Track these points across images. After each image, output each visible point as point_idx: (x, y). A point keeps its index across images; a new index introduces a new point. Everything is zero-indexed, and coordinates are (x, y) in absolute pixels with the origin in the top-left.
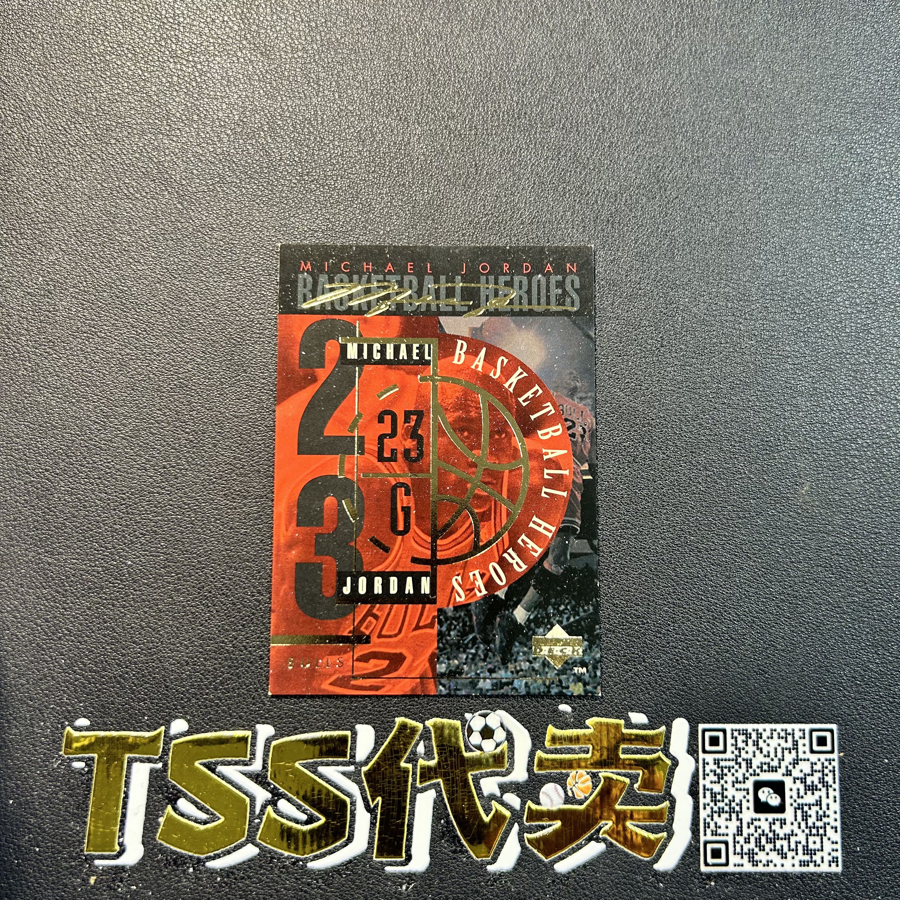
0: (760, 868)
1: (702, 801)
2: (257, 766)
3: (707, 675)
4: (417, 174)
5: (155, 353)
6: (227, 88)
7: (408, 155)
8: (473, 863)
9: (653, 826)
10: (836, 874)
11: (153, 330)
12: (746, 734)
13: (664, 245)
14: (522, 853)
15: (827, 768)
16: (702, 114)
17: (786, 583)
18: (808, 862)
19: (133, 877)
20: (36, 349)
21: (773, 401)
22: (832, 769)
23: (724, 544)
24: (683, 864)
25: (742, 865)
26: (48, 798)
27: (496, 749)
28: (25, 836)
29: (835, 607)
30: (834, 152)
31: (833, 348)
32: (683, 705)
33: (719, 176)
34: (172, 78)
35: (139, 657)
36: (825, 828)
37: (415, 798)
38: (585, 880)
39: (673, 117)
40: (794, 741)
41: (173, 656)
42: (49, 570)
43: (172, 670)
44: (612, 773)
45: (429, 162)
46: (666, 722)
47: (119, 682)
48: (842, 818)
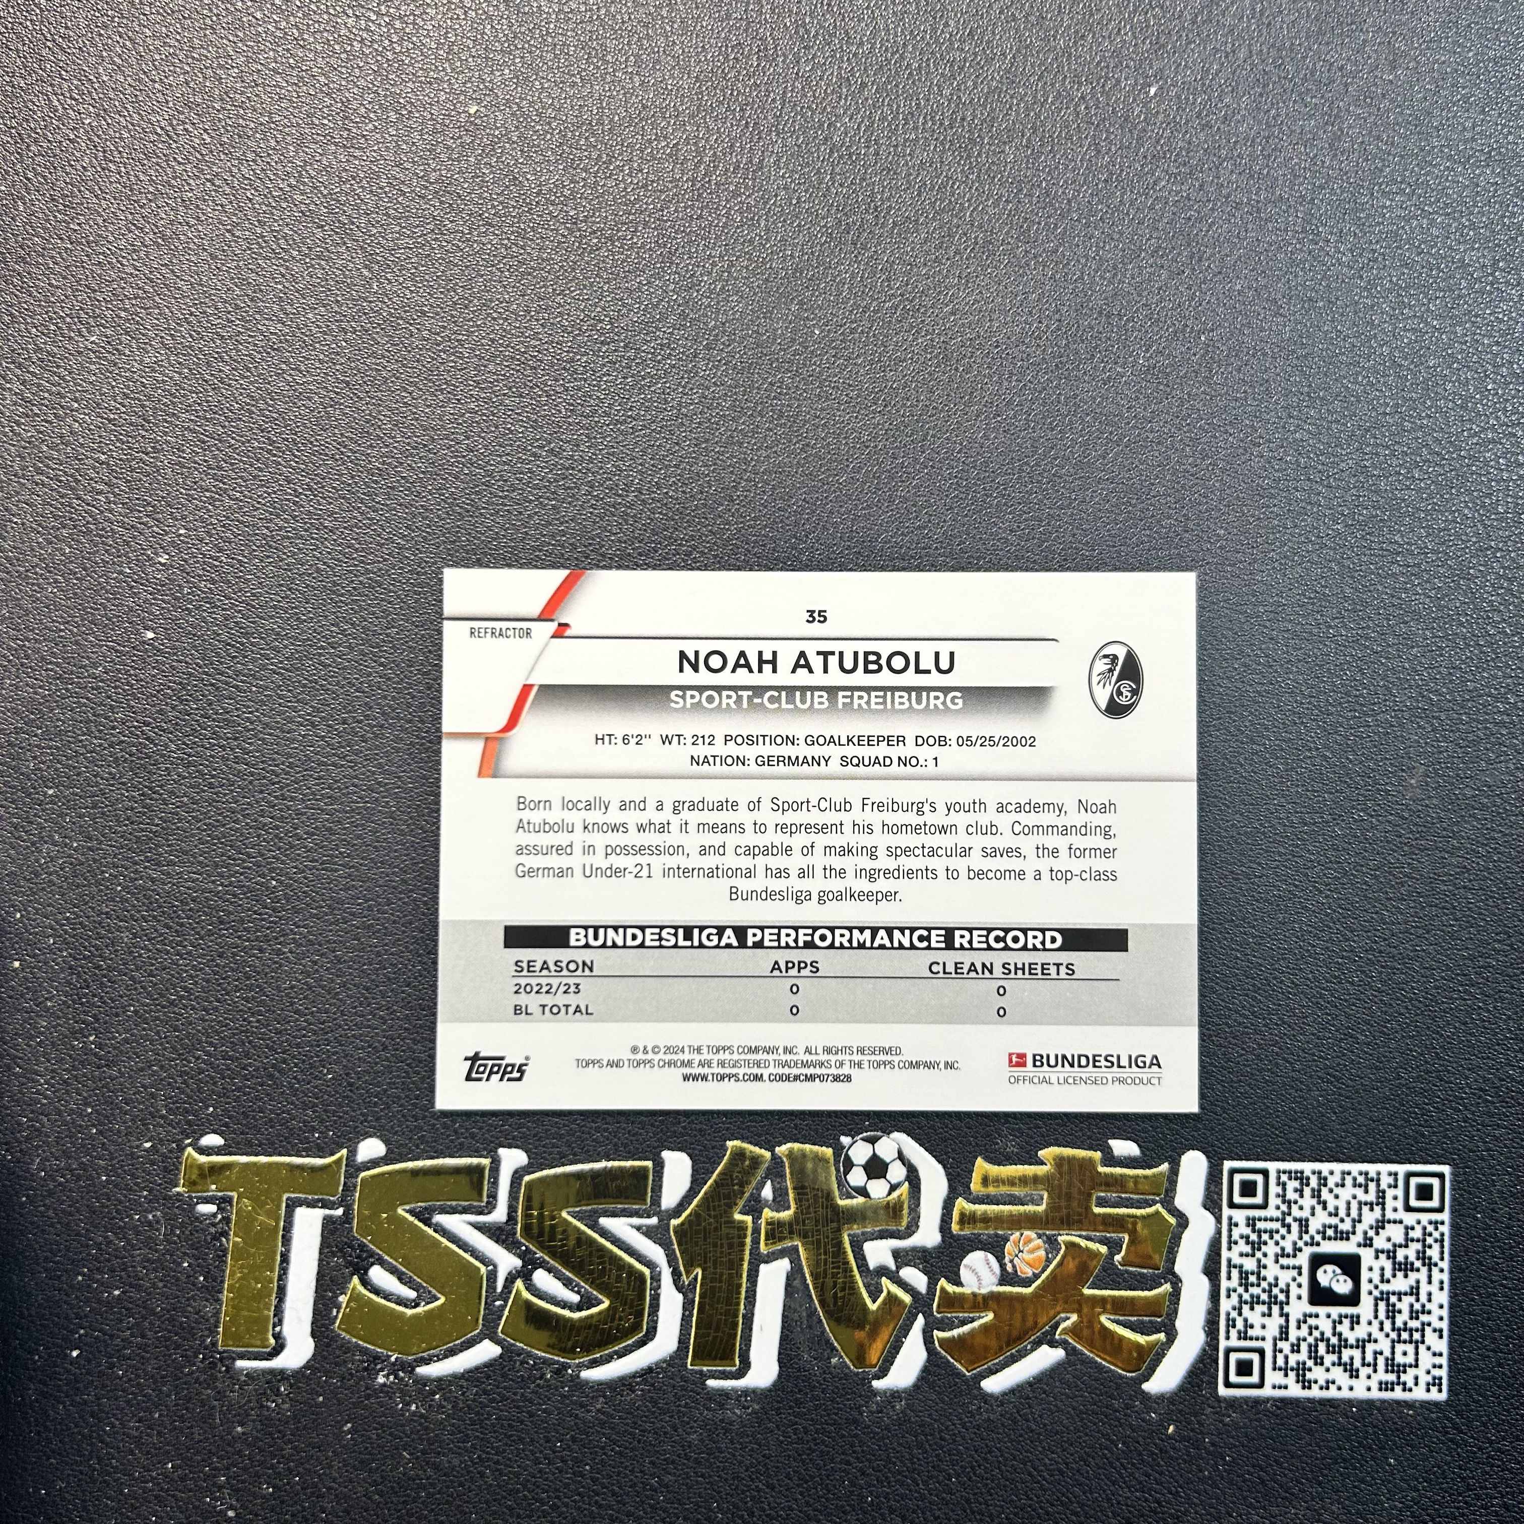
0: (1315, 1392)
1: (1224, 1284)
2: (500, 1214)
3: (1240, 1081)
4: (773, 223)
5: (326, 527)
6: (446, 65)
7: (760, 189)
8: (848, 1376)
9: (1142, 1322)
10: (1436, 1404)
11: (323, 487)
12: (1301, 1179)
13: (1195, 355)
14: (928, 1360)
15: (1430, 1235)
16: (1268, 125)
17: (1378, 934)
18: (1392, 1384)
19: (299, 1388)
20: (126, 516)
21: (1368, 627)
22: (1439, 1237)
23: (1277, 867)
24: (1189, 1383)
25: (1286, 1387)
26: (159, 1260)
27: (889, 1194)
28: (121, 1321)
29: (1458, 975)
30: (1494, 196)
31: (1474, 539)
32: (1199, 1129)
33: (1294, 237)
34: (352, 46)
35: (304, 1036)
36: (1423, 1330)
37: (757, 1271)
38: (1030, 1407)
39: (1219, 129)
40: (1378, 1191)
41: (361, 1035)
42: (153, 891)
43: (359, 1058)
44: (1080, 1236)
45: (794, 202)
46: (1170, 1157)
47: (271, 1076)
48: (1452, 1316)
